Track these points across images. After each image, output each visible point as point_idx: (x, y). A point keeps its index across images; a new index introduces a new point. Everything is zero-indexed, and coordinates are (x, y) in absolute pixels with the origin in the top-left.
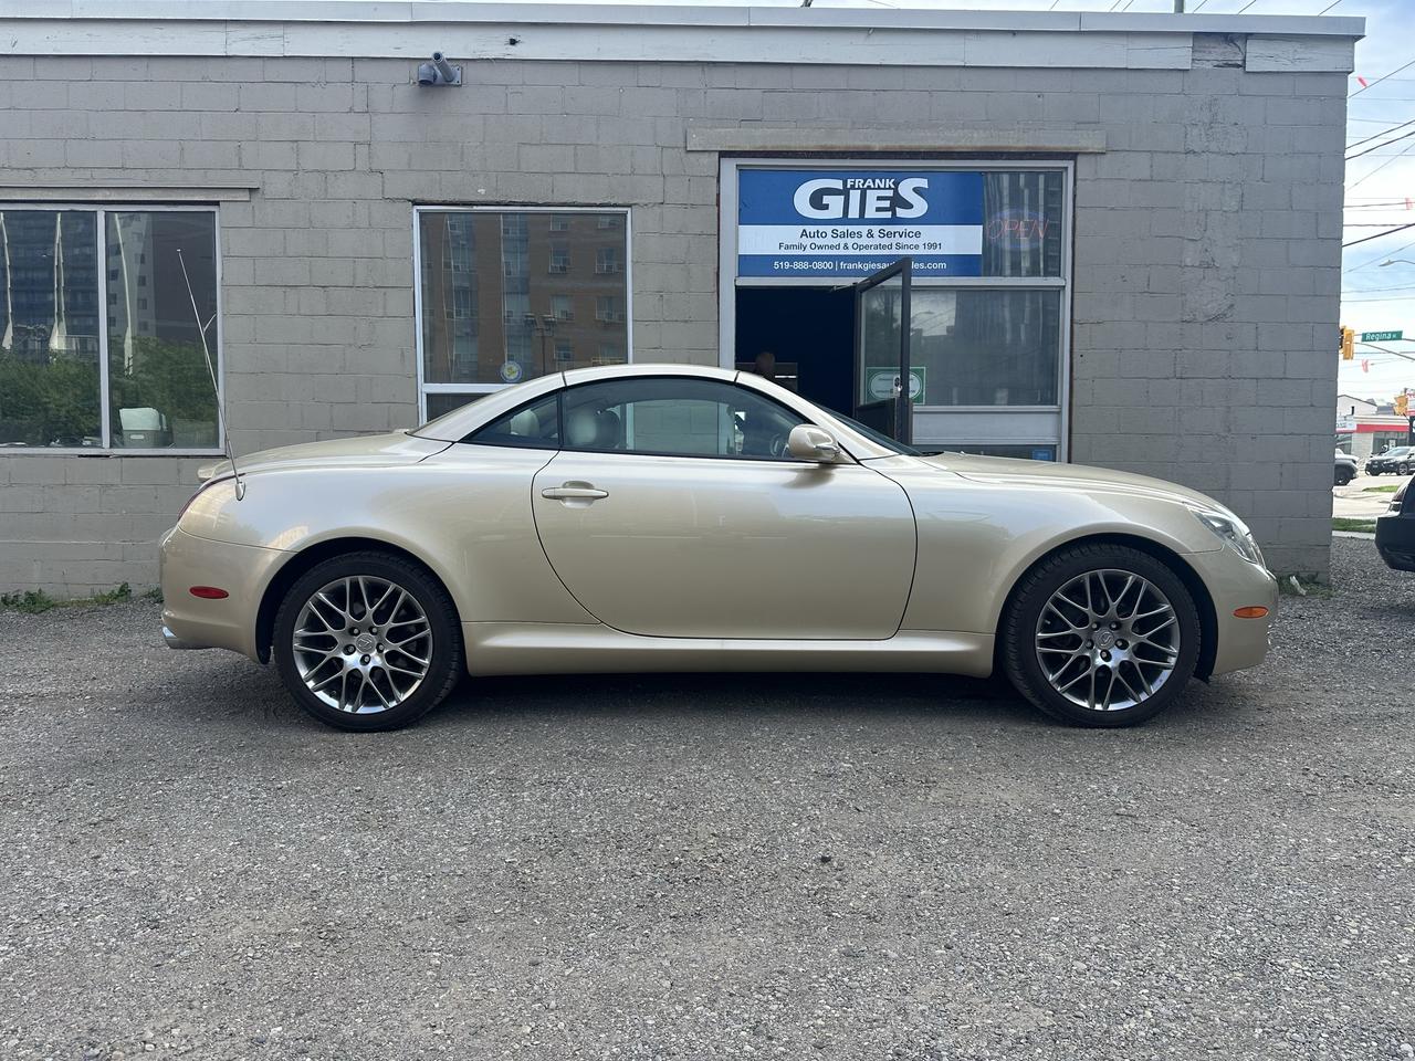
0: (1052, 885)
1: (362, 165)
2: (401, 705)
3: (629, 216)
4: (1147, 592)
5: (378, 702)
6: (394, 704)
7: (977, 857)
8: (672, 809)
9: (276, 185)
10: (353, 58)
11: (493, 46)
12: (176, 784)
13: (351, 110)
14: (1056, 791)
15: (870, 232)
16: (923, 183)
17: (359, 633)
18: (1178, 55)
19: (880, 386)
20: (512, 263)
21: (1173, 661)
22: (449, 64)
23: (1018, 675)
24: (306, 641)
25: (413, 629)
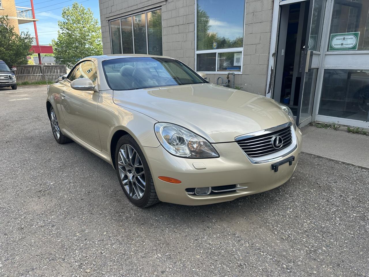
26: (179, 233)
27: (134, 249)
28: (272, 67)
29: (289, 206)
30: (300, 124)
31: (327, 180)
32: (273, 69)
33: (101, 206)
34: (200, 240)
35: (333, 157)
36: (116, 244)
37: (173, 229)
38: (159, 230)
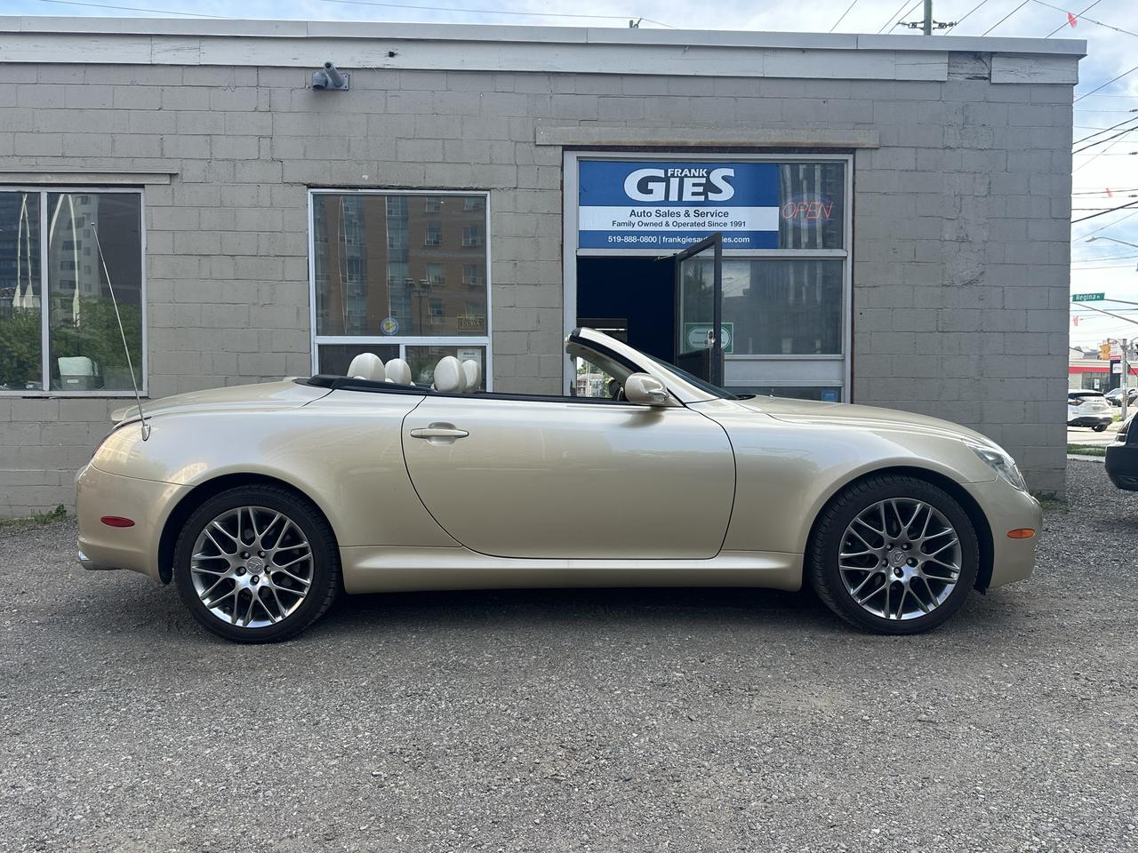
0: (869, 794)
1: (265, 155)
2: (286, 620)
3: (488, 198)
4: (933, 517)
5: (266, 618)
6: (280, 619)
7: (799, 766)
8: (525, 720)
9: (193, 171)
10: (258, 67)
11: (375, 57)
12: (80, 696)
13: (256, 110)
14: (864, 698)
15: (687, 212)
16: (730, 172)
17: (249, 557)
18: (937, 70)
19: (696, 338)
20: (393, 238)
21: (955, 576)
22: (339, 72)
23: (823, 589)
24: (203, 564)
25: (297, 553)
28: (572, 383)
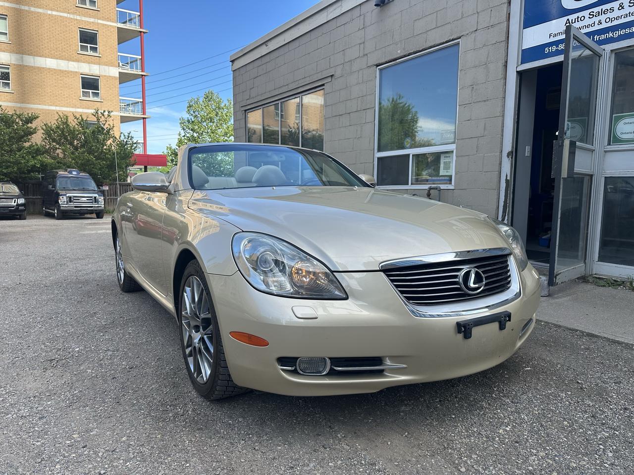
1: (361, 53)
3: (460, 44)
9: (338, 71)
10: (360, 4)
13: (359, 29)
15: (621, 5)
26: (262, 452)
27: (163, 472)
28: (507, 175)
29: (506, 421)
30: (557, 275)
31: (599, 378)
32: (508, 178)
33: (140, 392)
34: (298, 468)
35: (621, 336)
36: (135, 461)
37: (254, 444)
38: (226, 443)
